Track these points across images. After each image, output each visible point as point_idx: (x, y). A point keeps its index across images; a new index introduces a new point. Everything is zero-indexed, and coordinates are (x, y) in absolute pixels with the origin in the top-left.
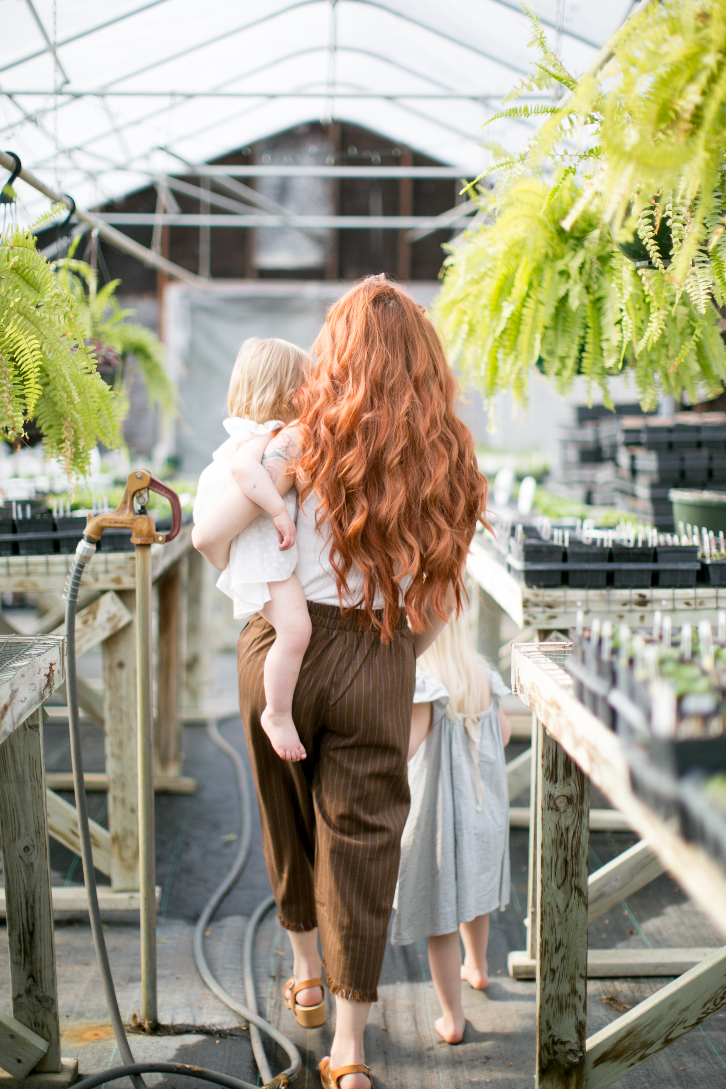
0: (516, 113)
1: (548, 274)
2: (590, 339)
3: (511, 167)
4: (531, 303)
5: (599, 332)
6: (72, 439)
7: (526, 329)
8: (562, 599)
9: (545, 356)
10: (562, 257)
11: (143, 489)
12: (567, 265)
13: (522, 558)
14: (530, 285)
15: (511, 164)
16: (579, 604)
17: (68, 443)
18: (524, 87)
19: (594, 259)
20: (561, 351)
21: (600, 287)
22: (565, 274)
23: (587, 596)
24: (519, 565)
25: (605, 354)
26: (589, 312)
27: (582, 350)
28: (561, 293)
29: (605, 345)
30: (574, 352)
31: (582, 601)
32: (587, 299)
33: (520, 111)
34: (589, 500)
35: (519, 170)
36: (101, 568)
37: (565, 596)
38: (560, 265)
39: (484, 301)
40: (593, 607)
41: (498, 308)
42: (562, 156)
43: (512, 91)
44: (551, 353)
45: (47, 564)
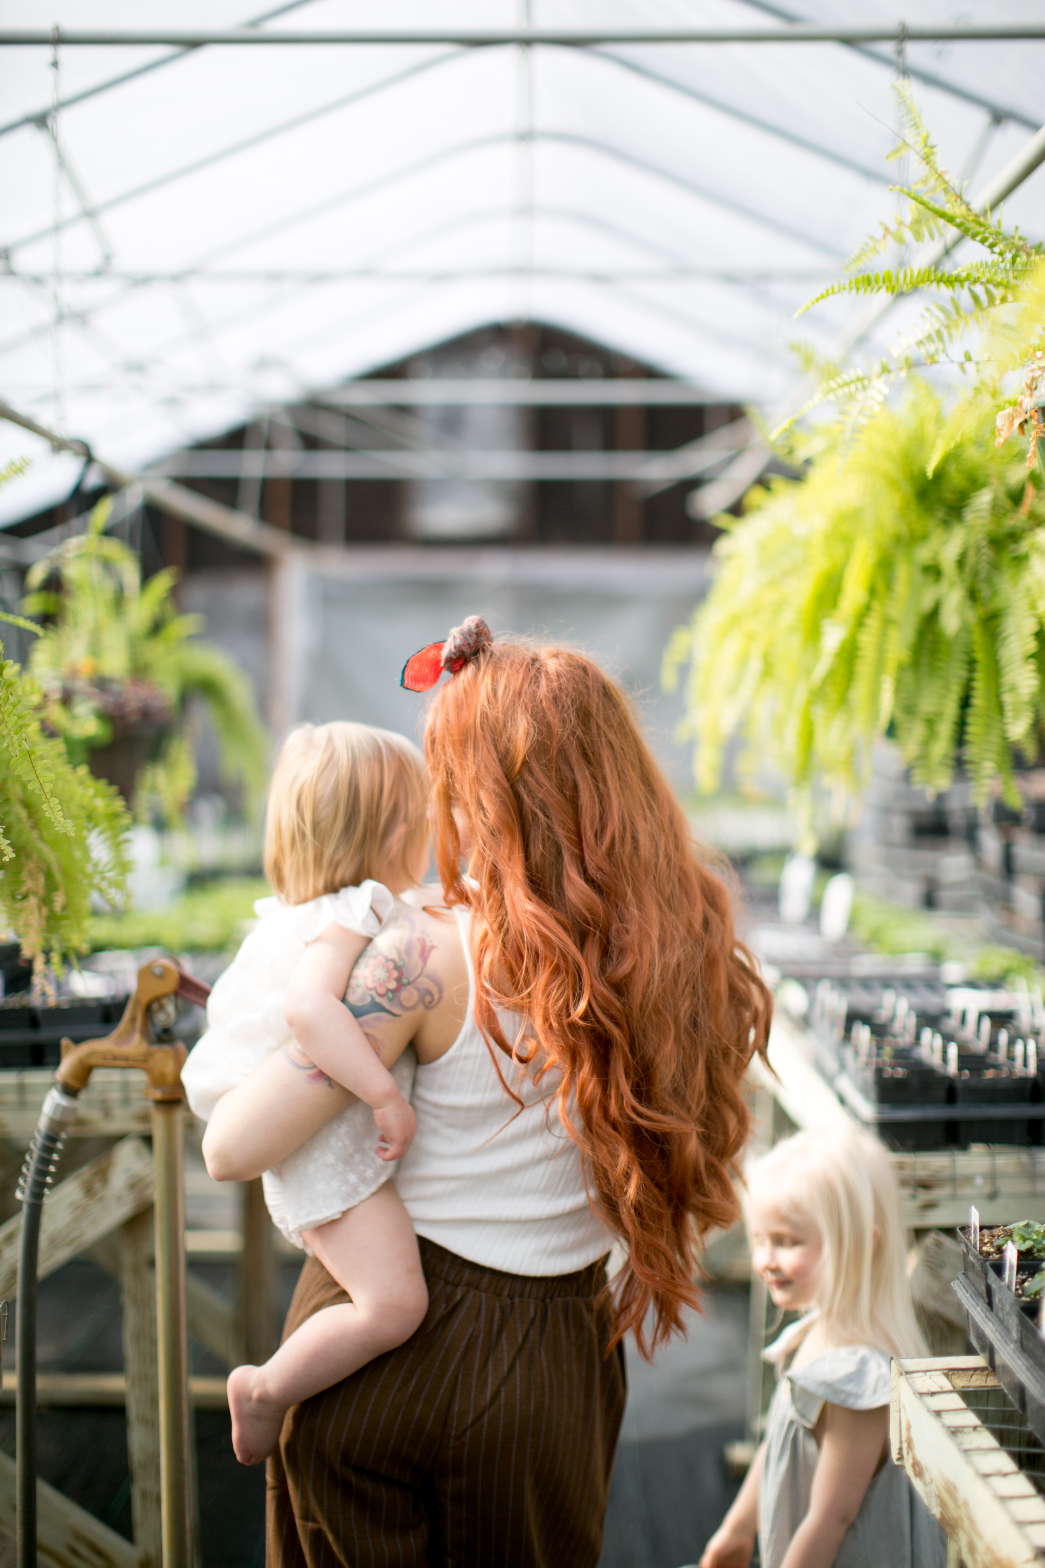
0: (869, 284)
1: (903, 573)
2: (980, 685)
3: (864, 388)
4: (873, 623)
5: (996, 671)
6: (41, 891)
7: (864, 668)
8: (947, 1173)
9: (900, 716)
10: (924, 538)
11: (166, 995)
12: (936, 554)
13: (873, 1094)
14: (872, 592)
15: (866, 382)
16: (979, 1181)
17: (33, 901)
18: (889, 239)
19: (985, 543)
20: (927, 704)
21: (995, 593)
22: (933, 571)
23: (993, 1166)
24: (868, 1110)
25: (1009, 714)
26: (978, 637)
27: (965, 703)
28: (927, 603)
29: (1007, 698)
30: (951, 709)
31: (985, 1176)
32: (973, 617)
33: (876, 281)
34: (930, 901)
35: (880, 392)
36: (115, 1095)
37: (954, 1167)
38: (924, 554)
39: (789, 617)
40: (1006, 1186)
41: (814, 633)
42: (961, 365)
43: (866, 244)
44: (909, 709)
45: (22, 1088)
